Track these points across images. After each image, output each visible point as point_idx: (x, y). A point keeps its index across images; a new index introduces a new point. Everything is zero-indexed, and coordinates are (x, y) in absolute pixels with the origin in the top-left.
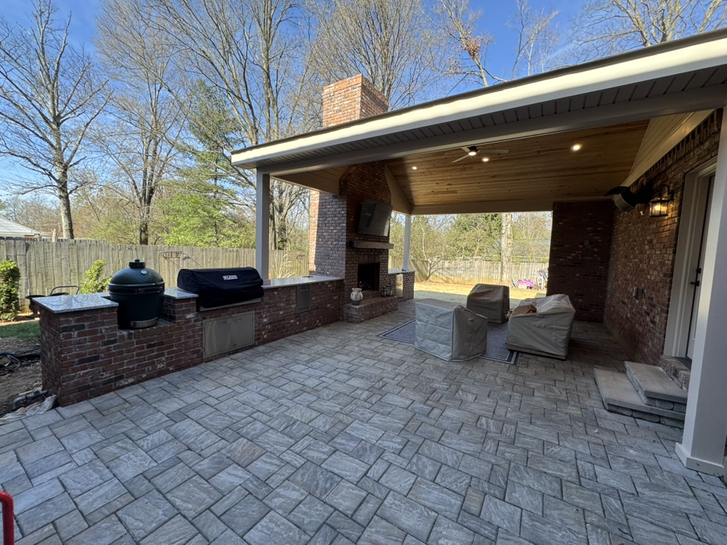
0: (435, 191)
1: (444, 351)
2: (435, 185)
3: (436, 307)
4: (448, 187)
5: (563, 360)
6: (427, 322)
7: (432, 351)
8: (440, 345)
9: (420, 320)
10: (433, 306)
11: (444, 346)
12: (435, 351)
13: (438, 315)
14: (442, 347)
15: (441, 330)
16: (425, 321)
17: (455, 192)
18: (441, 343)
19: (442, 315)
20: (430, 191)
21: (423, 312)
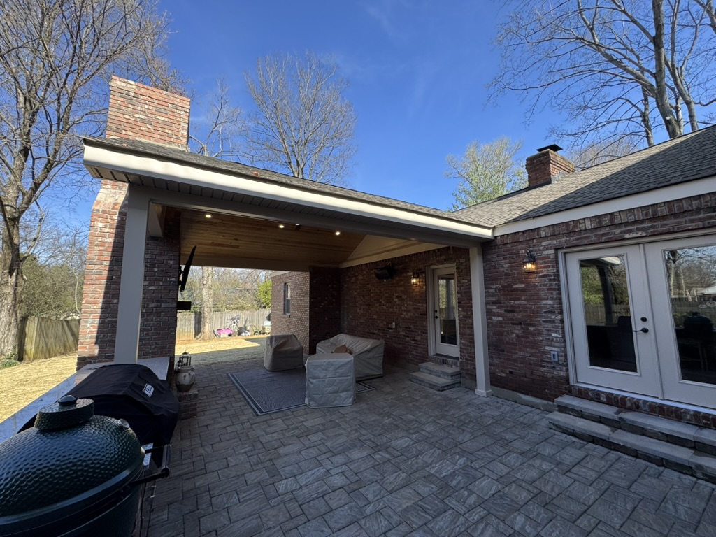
0: (215, 242)
1: (346, 398)
2: (221, 237)
3: (335, 360)
4: (234, 241)
5: (382, 377)
6: (325, 377)
7: (334, 403)
8: (340, 394)
9: (315, 378)
10: (330, 360)
11: (345, 393)
12: (336, 402)
13: (338, 366)
14: (343, 395)
15: (340, 380)
16: (322, 376)
17: (238, 247)
18: (341, 392)
19: (341, 366)
20: (211, 242)
21: (319, 368)
